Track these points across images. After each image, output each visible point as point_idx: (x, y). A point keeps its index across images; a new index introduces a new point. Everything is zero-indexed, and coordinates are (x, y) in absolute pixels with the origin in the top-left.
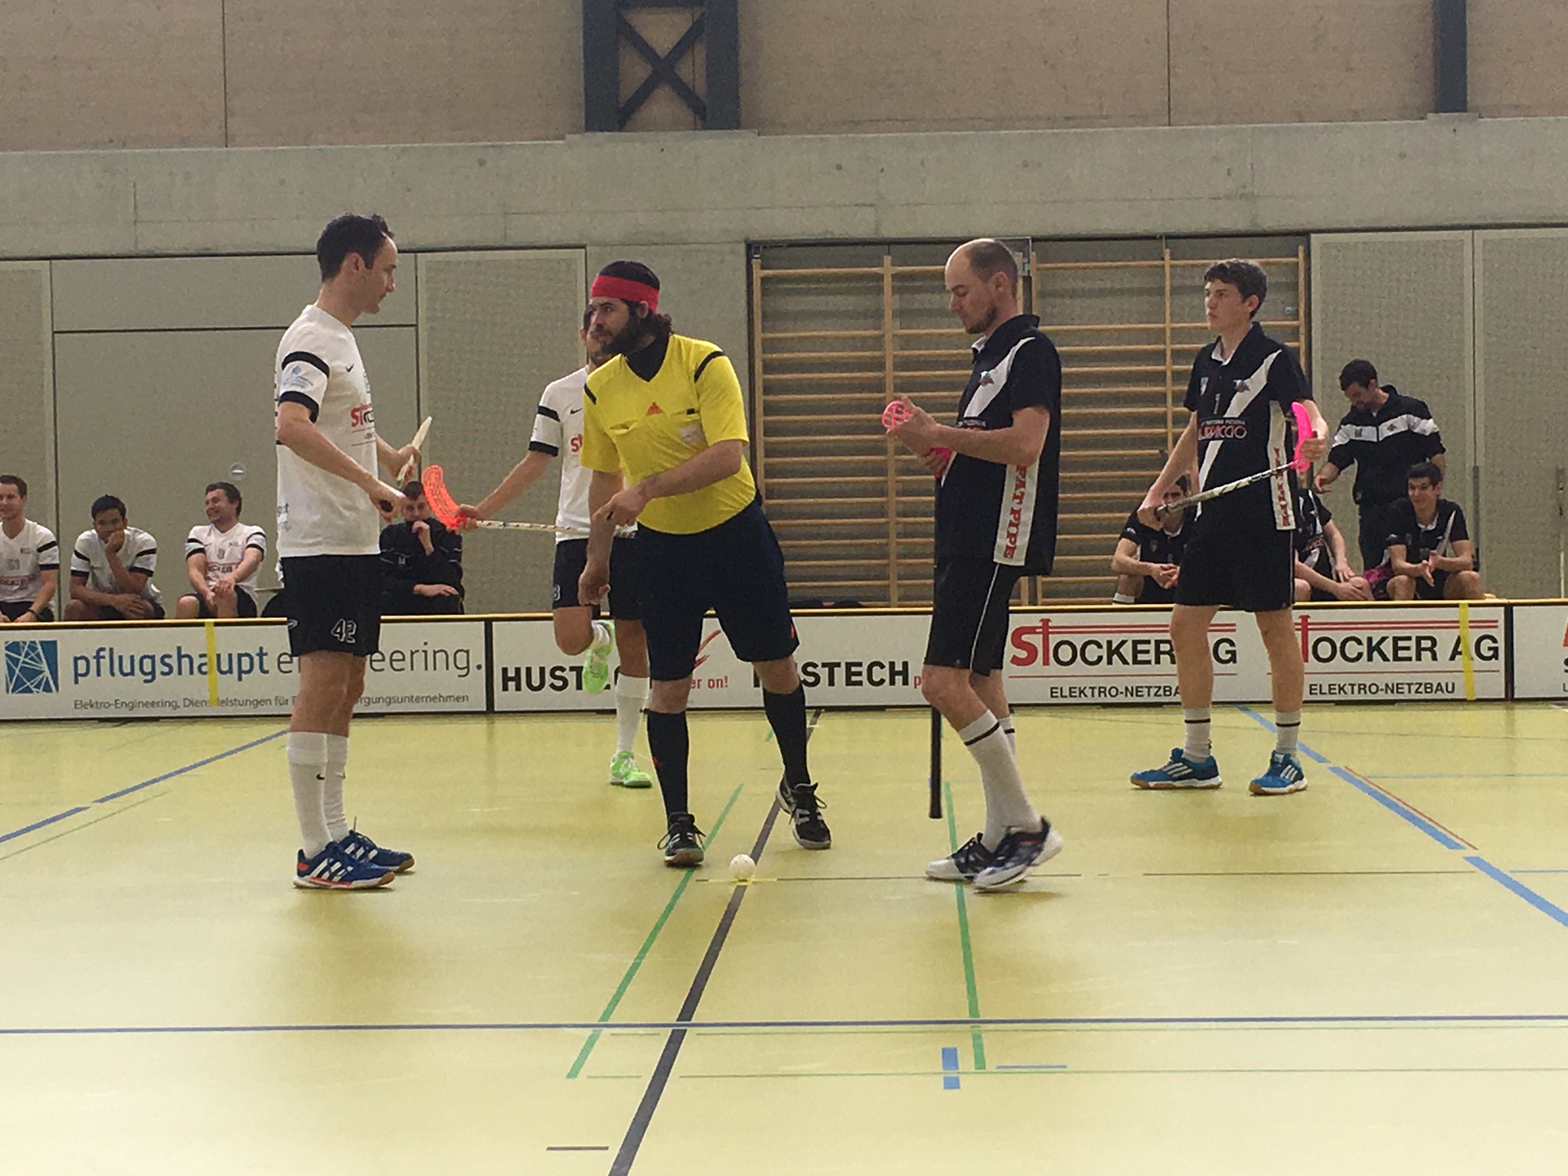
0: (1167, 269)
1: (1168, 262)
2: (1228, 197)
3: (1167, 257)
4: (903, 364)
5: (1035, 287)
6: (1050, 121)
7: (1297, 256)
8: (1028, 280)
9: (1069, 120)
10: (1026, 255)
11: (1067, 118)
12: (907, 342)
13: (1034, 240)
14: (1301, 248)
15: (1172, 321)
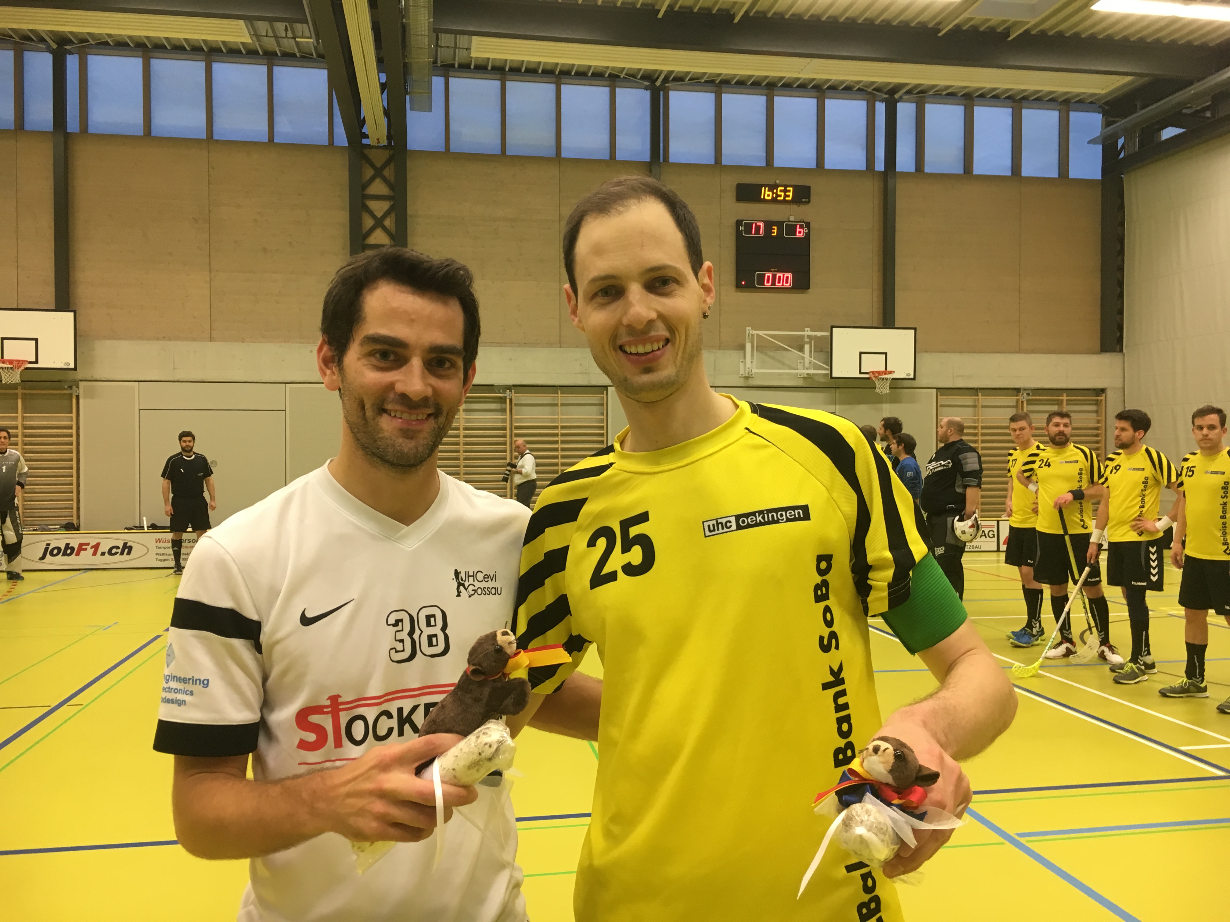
0: (560, 397)
1: (560, 395)
2: (580, 373)
3: (559, 393)
4: (466, 429)
5: (514, 402)
6: (520, 345)
7: (603, 394)
8: (511, 400)
9: (526, 344)
10: (511, 391)
11: (525, 344)
12: (468, 421)
13: (514, 386)
14: (605, 392)
15: (561, 415)
